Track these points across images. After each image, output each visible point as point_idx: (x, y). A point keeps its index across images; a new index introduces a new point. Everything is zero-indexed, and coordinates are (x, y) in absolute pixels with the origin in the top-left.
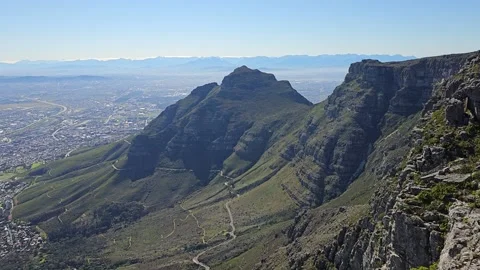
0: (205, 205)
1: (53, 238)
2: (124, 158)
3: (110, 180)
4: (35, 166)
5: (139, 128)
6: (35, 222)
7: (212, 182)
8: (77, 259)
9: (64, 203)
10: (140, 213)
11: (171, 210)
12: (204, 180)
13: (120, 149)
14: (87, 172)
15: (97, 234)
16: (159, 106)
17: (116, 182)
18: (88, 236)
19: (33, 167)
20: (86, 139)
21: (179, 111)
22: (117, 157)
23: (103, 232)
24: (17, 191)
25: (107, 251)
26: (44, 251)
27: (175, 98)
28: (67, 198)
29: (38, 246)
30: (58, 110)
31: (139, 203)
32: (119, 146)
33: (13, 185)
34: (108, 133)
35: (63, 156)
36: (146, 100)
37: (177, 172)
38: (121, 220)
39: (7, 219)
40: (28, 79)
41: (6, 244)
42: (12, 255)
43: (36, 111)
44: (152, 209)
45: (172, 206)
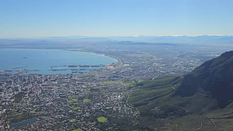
0: (221, 118)
1: (142, 114)
2: (179, 84)
3: (171, 94)
4: (139, 81)
5: (188, 70)
6: (136, 106)
7: (228, 106)
8: (151, 127)
9: (149, 100)
10: (183, 114)
11: (200, 116)
12: (222, 105)
13: (178, 80)
14: (161, 88)
15: (161, 118)
16: (202, 61)
17: (173, 96)
18: (157, 118)
19: (139, 82)
20: (162, 73)
21: (212, 64)
22: (174, 84)
23: (164, 118)
24: (131, 91)
25: (164, 127)
26: (137, 119)
27: (212, 57)
28: (151, 98)
29: (135, 117)
30: (152, 58)
31: (184, 108)
32: (177, 78)
33: (130, 88)
34: (173, 72)
35: (151, 79)
36: (194, 57)
37: (207, 97)
38: (173, 115)
39: (126, 102)
40: (142, 43)
41: (124, 112)
42: (125, 118)
43: (143, 58)
44: (191, 113)
45: (202, 114)
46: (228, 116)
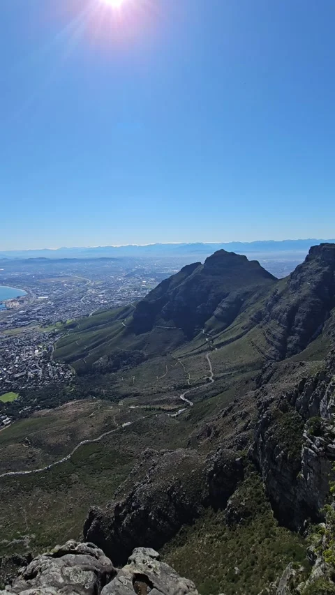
0: (190, 355)
1: (79, 373)
2: (130, 318)
3: (120, 334)
4: (69, 321)
5: (141, 295)
6: (67, 362)
7: (197, 337)
8: (96, 390)
9: (88, 349)
10: (142, 359)
11: (164, 358)
12: (190, 336)
13: (128, 312)
14: (104, 327)
15: (110, 372)
16: (157, 280)
17: (125, 335)
18: (104, 374)
19: (67, 322)
20: (104, 304)
21: (171, 284)
22: (125, 317)
23: (115, 371)
24: (57, 339)
25: (117, 385)
26: (73, 383)
27: (169, 274)
28: (91, 345)
29: (69, 379)
30: (85, 282)
31: (141, 351)
32: (127, 309)
33: (54, 335)
34: (120, 300)
35: (88, 315)
36: (147, 275)
37: (169, 330)
38: (127, 364)
39: (49, 358)
40: (66, 260)
41: (49, 376)
42: (52, 384)
43: (71, 283)
44: (150, 356)
45: (165, 355)
46: (197, 351)
